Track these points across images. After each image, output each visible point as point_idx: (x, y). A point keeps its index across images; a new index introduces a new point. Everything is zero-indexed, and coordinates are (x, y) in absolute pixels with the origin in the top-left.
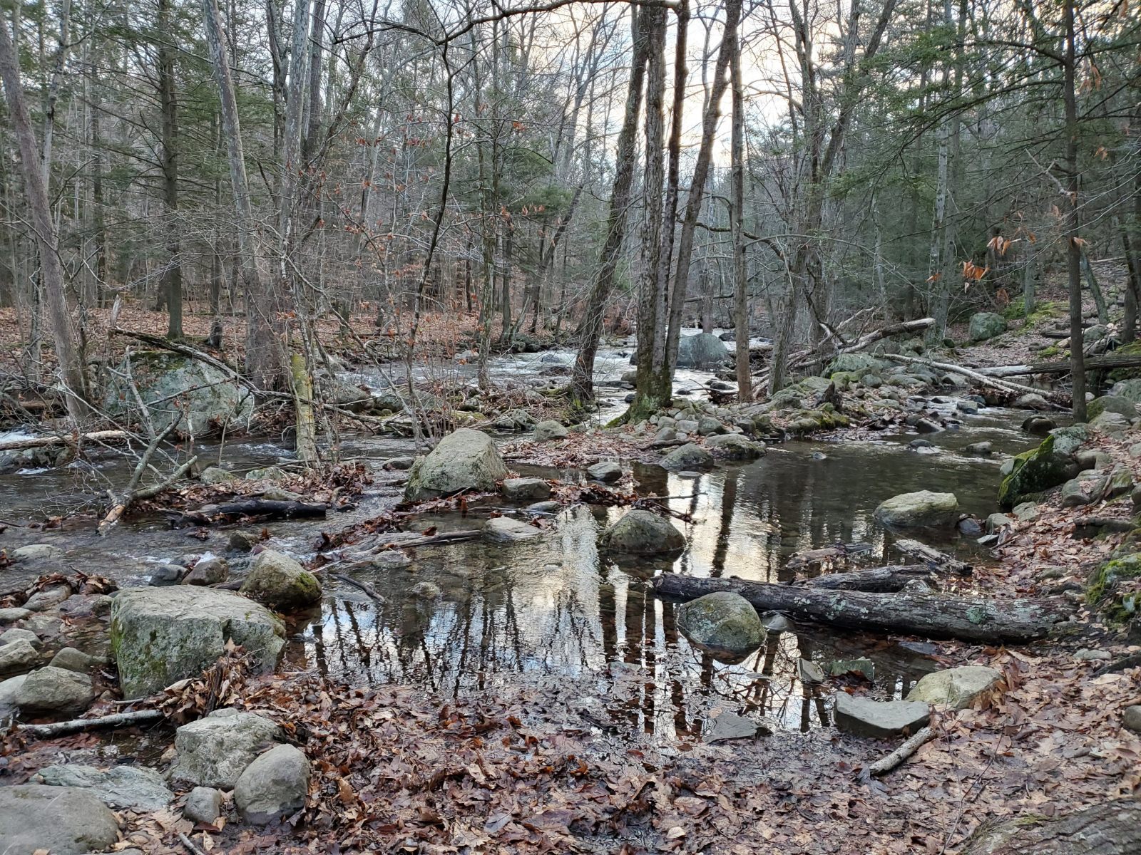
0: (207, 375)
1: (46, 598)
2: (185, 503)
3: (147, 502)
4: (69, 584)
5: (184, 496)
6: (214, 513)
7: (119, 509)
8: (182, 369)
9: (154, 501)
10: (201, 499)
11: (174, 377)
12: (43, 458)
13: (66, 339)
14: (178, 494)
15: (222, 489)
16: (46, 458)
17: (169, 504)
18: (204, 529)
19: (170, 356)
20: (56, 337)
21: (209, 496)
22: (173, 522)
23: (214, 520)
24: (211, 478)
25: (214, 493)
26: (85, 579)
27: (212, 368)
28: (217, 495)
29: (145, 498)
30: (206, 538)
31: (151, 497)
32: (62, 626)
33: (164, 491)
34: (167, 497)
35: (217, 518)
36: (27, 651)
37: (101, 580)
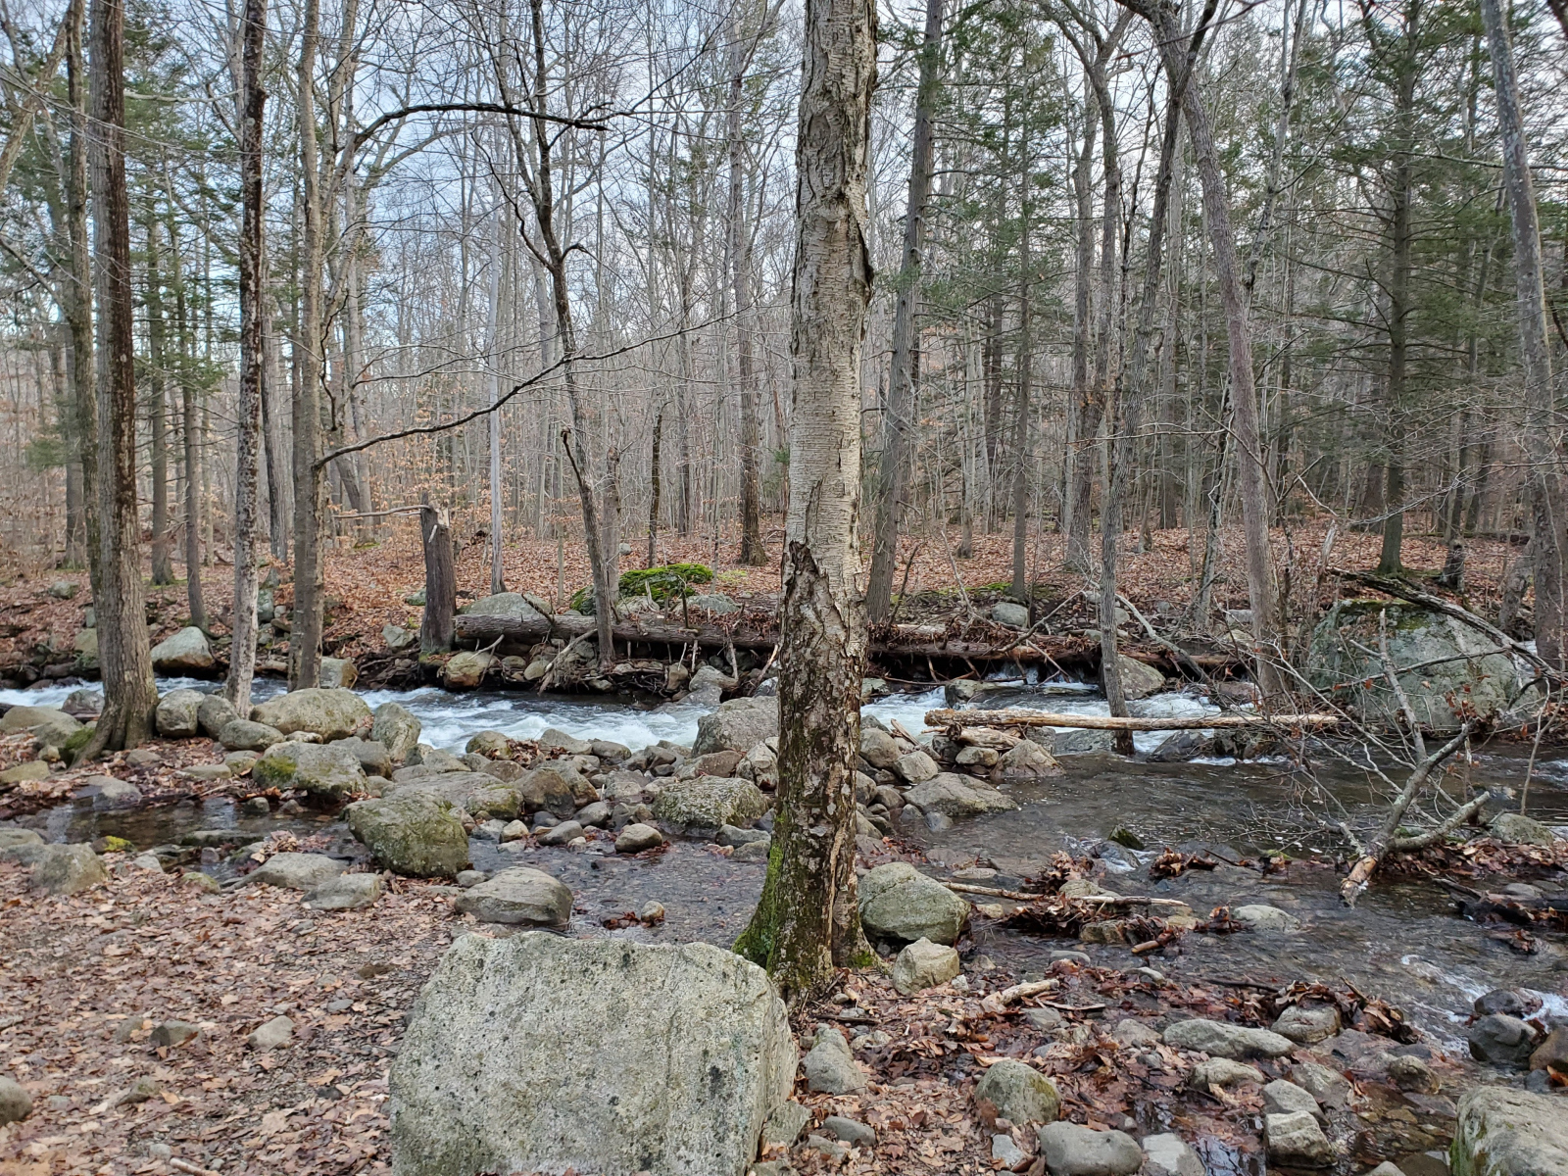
0: (1460, 640)
1: (1308, 1022)
2: (1471, 869)
3: (1409, 858)
4: (1338, 1006)
5: (1469, 857)
6: (1537, 906)
7: (1369, 862)
8: (1423, 630)
9: (1420, 858)
10: (1497, 866)
11: (1410, 641)
12: (1229, 744)
13: (1263, 583)
14: (1460, 852)
15: (1536, 855)
16: (1232, 744)
17: (1443, 865)
18: (1525, 934)
19: (1404, 609)
20: (1251, 578)
21: (1510, 863)
22: (1461, 905)
23: (1538, 919)
24: (1512, 831)
25: (1519, 860)
26: (1363, 1004)
27: (1469, 629)
28: (1525, 864)
29: (1406, 850)
30: (1531, 952)
31: (1417, 850)
32: (1350, 1094)
33: (1438, 843)
34: (1440, 854)
35: (1545, 916)
36: (1314, 1138)
37: (1387, 1012)
